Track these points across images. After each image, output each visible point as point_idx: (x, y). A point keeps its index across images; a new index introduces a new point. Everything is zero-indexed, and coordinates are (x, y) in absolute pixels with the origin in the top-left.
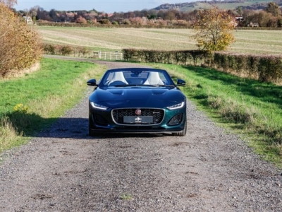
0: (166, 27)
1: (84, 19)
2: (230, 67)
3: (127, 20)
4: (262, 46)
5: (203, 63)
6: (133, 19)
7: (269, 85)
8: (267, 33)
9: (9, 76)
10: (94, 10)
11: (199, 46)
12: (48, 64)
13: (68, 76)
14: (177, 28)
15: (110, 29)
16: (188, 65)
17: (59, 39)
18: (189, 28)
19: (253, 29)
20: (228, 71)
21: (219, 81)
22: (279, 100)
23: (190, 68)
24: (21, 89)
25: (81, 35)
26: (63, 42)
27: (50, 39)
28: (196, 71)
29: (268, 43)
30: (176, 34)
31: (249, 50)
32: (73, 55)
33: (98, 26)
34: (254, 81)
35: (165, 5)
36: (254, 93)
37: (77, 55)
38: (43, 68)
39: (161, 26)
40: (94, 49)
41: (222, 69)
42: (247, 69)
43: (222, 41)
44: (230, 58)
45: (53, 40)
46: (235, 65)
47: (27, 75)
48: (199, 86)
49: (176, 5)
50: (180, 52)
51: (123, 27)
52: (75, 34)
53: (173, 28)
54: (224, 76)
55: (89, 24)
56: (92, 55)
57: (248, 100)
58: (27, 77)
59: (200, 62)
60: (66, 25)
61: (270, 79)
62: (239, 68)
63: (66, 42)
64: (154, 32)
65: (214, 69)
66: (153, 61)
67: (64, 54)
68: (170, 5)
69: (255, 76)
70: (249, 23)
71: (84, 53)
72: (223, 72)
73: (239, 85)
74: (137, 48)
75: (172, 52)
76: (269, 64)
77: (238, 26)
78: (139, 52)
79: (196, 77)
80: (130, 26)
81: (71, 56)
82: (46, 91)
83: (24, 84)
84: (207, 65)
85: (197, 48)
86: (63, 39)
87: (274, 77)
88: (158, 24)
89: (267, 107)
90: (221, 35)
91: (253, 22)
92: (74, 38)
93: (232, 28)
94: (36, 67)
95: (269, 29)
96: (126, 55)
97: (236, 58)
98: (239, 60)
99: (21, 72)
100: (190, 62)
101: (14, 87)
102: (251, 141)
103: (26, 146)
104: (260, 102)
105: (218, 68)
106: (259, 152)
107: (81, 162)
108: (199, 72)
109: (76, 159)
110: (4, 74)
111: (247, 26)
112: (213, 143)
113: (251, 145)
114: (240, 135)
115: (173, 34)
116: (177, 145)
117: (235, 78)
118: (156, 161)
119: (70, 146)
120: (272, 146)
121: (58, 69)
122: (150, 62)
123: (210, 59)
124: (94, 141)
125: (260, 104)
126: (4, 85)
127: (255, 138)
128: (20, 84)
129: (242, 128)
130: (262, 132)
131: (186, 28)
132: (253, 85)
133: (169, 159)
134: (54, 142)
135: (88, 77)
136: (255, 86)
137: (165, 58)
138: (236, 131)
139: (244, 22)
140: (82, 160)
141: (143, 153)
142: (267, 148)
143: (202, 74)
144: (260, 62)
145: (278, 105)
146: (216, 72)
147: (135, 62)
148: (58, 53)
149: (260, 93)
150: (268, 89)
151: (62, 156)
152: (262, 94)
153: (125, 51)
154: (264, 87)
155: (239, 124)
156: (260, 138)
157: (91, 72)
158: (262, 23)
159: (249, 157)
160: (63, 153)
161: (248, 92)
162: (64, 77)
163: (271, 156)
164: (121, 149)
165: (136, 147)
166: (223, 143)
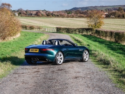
0: (75, 18)
1: (40, 14)
2: (102, 36)
3: (59, 14)
4: (116, 26)
5: (91, 33)
6: (61, 14)
7: (119, 45)
8: (118, 20)
9: (6, 39)
10: (45, 10)
11: (89, 26)
12: (24, 34)
13: (32, 40)
14: (80, 18)
15: (51, 18)
17: (29, 23)
18: (85, 18)
19: (112, 18)
20: (101, 37)
21: (98, 43)
22: (124, 52)
23: (85, 36)
24: (10, 47)
25: (39, 21)
27: (25, 23)
28: (88, 37)
29: (119, 25)
30: (79, 20)
31: (110, 28)
33: (46, 17)
34: (113, 42)
35: (75, 8)
36: (113, 49)
37: (36, 30)
38: (22, 36)
40: (44, 27)
41: (99, 37)
42: (109, 37)
43: (99, 24)
44: (102, 32)
45: (27, 23)
46: (104, 35)
47: (14, 39)
48: (88, 45)
49: (80, 8)
50: (81, 29)
51: (57, 17)
52: (36, 20)
53: (78, 18)
54: (100, 40)
55: (42, 16)
56: (43, 30)
57: (110, 52)
58: (14, 40)
60: (32, 17)
61: (119, 41)
62: (106, 36)
63: (32, 24)
65: (95, 36)
66: (69, 33)
67: (31, 29)
69: (113, 40)
71: (40, 29)
72: (99, 38)
73: (106, 44)
74: (62, 27)
75: (77, 29)
76: (119, 35)
77: (106, 17)
79: (87, 40)
80: (60, 17)
81: (34, 30)
82: (21, 47)
85: (88, 27)
86: (31, 23)
87: (122, 41)
88: (72, 16)
89: (119, 56)
90: (98, 21)
91: (112, 15)
92: (36, 22)
93: (103, 18)
94: (18, 35)
95: (119, 19)
96: (58, 30)
98: (106, 32)
99: (12, 38)
100: (85, 33)
101: (7, 45)
102: (111, 76)
103: (6, 78)
104: (115, 53)
105: (97, 36)
106: (115, 82)
107: (30, 88)
108: (89, 38)
109: (28, 86)
110: (4, 39)
111: (109, 17)
112: (93, 76)
113: (111, 78)
114: (106, 72)
115: (78, 20)
116: (76, 78)
117: (104, 41)
118: (65, 88)
119: (26, 78)
120: (121, 79)
121: (28, 36)
122: (68, 33)
123: (94, 32)
124: (38, 75)
125: (115, 55)
126: (3, 44)
127: (113, 73)
128: (10, 44)
129: (107, 68)
130: (116, 71)
131: (84, 18)
132: (112, 44)
133: (72, 87)
134: (19, 76)
135: (40, 40)
136: (113, 45)
137: (74, 31)
138: (104, 69)
139: (109, 15)
140: (30, 87)
141: (60, 83)
142: (119, 80)
143: (90, 39)
144: (115, 34)
145: (123, 55)
146: (96, 38)
147: (61, 33)
148: (28, 29)
149: (115, 49)
150: (119, 47)
151: (21, 84)
152: (116, 49)
153: (57, 28)
154: (117, 46)
155: (106, 66)
156: (115, 74)
157: (42, 38)
158: (116, 16)
159: (110, 85)
160: (22, 82)
161: (110, 49)
162: (30, 41)
163: (120, 85)
164: (50, 80)
165: (57, 79)
166: (98, 77)
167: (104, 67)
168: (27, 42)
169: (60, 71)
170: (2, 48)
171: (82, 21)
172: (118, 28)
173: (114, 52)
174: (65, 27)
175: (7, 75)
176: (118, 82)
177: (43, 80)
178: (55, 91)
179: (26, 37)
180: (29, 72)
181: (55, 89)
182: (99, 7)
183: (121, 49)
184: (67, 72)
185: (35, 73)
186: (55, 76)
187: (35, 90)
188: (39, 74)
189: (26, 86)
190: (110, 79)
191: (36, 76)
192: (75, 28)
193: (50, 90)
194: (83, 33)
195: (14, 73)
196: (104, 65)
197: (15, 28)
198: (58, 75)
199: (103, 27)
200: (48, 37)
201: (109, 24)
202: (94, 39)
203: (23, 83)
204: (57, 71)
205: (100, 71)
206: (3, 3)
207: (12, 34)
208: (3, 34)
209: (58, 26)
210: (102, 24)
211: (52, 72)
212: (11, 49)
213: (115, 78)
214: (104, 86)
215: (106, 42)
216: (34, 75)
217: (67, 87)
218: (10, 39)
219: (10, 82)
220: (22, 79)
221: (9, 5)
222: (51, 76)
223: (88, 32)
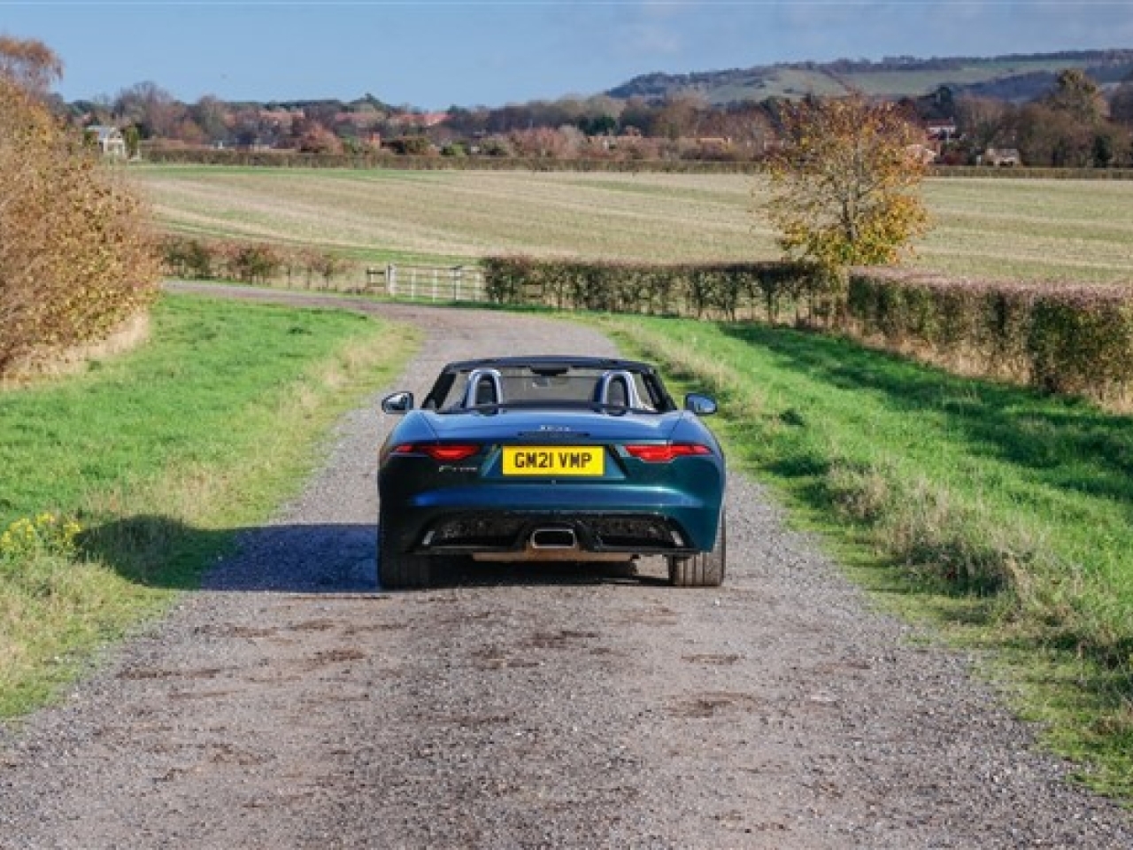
0: (655, 168)
1: (330, 136)
2: (911, 331)
3: (501, 140)
4: (1036, 242)
5: (804, 312)
6: (524, 136)
7: (1077, 413)
8: (1052, 190)
9: (24, 371)
10: (370, 100)
11: (785, 245)
12: (180, 321)
13: (263, 372)
14: (697, 170)
15: (434, 176)
16: (744, 321)
17: (228, 215)
18: (746, 170)
19: (997, 174)
20: (905, 347)
21: (879, 393)
22: (1123, 479)
23: (750, 333)
24: (64, 433)
25: (317, 198)
26: (248, 227)
27: (194, 217)
28: (777, 349)
29: (1060, 231)
30: (694, 193)
31: (984, 261)
32: (285, 279)
33: (385, 163)
34: (1009, 392)
35: (651, 79)
36: (1018, 451)
37: (299, 281)
38: (163, 334)
39: (634, 161)
40: (371, 254)
41: (879, 340)
42: (982, 341)
43: (879, 226)
44: (911, 296)
45: (207, 220)
46: (933, 325)
47: (94, 365)
48: (790, 418)
49: (696, 78)
50: (713, 269)
51: (485, 165)
52: (292, 193)
53: (682, 170)
54: (890, 369)
55: (352, 157)
56: (361, 281)
57: (994, 482)
58: (94, 377)
59: (792, 309)
60: (258, 160)
61: (1074, 383)
62: (948, 338)
63: (257, 229)
64: (605, 185)
65: (847, 337)
66: (603, 307)
67: (246, 278)
68: (671, 79)
69: (1016, 370)
70: (982, 152)
71: (328, 273)
72: (882, 352)
73: (952, 409)
74: (540, 253)
75: (680, 270)
76: (1074, 326)
77: (937, 162)
78: (547, 268)
79: (776, 375)
80: (513, 164)
81: (279, 287)
82: (167, 440)
83: (76, 410)
84: (819, 321)
85: (777, 255)
86: (244, 216)
87: (1097, 378)
88: (622, 156)
89: (1079, 516)
90: (872, 202)
91: (999, 147)
92: (292, 211)
93: (920, 169)
94: (134, 331)
95: (1062, 176)
96: (497, 283)
97: (936, 295)
98: (949, 303)
99: (71, 353)
100: (750, 309)
101: (38, 422)
102: (1023, 688)
103: (54, 719)
104: (1047, 491)
105: (865, 332)
106: (1065, 746)
108: (789, 352)
109: (268, 785)
111: (972, 161)
112: (862, 696)
113: (1026, 708)
115: (683, 193)
116: (706, 707)
117: (935, 377)
118: (619, 797)
119: (246, 713)
121: (223, 342)
122: (594, 309)
123: (832, 298)
124: (349, 689)
125: (1047, 501)
128: (62, 410)
129: (979, 620)
130: (1068, 643)
132: (1011, 410)
133: (673, 787)
135: (341, 377)
136: (1021, 415)
137: (652, 290)
138: (957, 632)
139: (963, 146)
140: (292, 791)
142: (1099, 728)
143: (802, 362)
145: (1121, 508)
146: (858, 349)
147: (533, 309)
148: (225, 272)
149: (1043, 451)
150: (1073, 430)
151: (203, 768)
152: (1051, 454)
153: (494, 266)
154: (1058, 421)
155: (969, 602)
156: (1063, 671)
159: (1023, 775)
160: (213, 752)
161: (995, 447)
162: (244, 380)
163: (1119, 767)
164: (467, 733)
165: (533, 720)
166: (907, 700)
167: (950, 616)
168: (224, 395)
169: (555, 654)
171: (716, 196)
172: (1055, 261)
173: (1032, 480)
174: (571, 254)
175: (61, 687)
176: (1098, 747)
177: (406, 728)
178: (522, 826)
179: (203, 344)
180: (265, 662)
181: (523, 810)
182: (878, 68)
183: (1094, 448)
184: (620, 662)
185: (322, 673)
186: (506, 689)
187: (341, 815)
188: (356, 674)
189: (252, 786)
190: (1016, 719)
191: (336, 693)
192: (662, 262)
193: (482, 813)
194: (732, 306)
195: (124, 674)
196: (952, 595)
197: (102, 267)
198: (539, 685)
199: (918, 249)
200: (410, 345)
201: (967, 222)
202: (836, 364)
203: (217, 759)
204: (522, 645)
205: (924, 652)
207: (76, 321)
209: (498, 250)
210: (911, 228)
211: (479, 660)
212: (74, 460)
213: (1060, 705)
214: (970, 780)
215: (950, 390)
216: (312, 683)
217: (633, 793)
219: (104, 751)
220: (211, 722)
221: (37, 55)
222: (472, 694)
223: (782, 300)
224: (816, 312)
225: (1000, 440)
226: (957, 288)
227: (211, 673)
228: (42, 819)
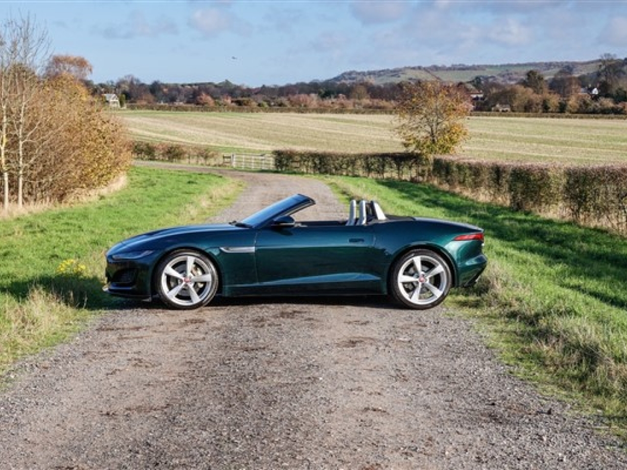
0: (351, 112)
1: (209, 98)
2: (460, 183)
3: (284, 100)
4: (516, 145)
5: (414, 175)
6: (294, 98)
7: (529, 218)
8: (524, 122)
10: (227, 82)
11: (406, 145)
12: (141, 178)
13: (174, 200)
14: (370, 113)
15: (254, 115)
16: (388, 179)
17: (164, 132)
18: (391, 113)
19: (500, 115)
20: (458, 189)
21: (443, 209)
22: (546, 246)
23: (390, 184)
24: (85, 227)
25: (203, 125)
26: (172, 138)
27: (149, 133)
28: (401, 191)
29: (527, 140)
30: (367, 123)
31: (494, 153)
32: (187, 161)
33: (233, 110)
34: (502, 209)
35: (350, 73)
36: (502, 234)
37: (193, 161)
38: (133, 184)
39: (342, 110)
40: (225, 149)
41: (446, 187)
42: (490, 187)
43: (447, 137)
44: (460, 167)
45: (155, 135)
46: (469, 180)
47: (102, 198)
49: (370, 73)
50: (374, 156)
51: (277, 111)
52: (192, 123)
53: (363, 113)
54: (450, 199)
55: (218, 107)
56: (220, 161)
58: (101, 203)
59: (408, 174)
60: (177, 109)
61: (529, 205)
62: (476, 185)
63: (176, 138)
65: (433, 186)
66: (326, 172)
67: (171, 159)
69: (504, 199)
70: (494, 106)
71: (206, 157)
72: (448, 192)
73: (475, 216)
74: (299, 149)
75: (360, 156)
76: (529, 180)
77: (474, 110)
78: (302, 155)
79: (400, 202)
80: (289, 110)
81: (184, 163)
83: (91, 216)
84: (421, 179)
85: (402, 150)
86: (171, 133)
87: (538, 202)
88: (337, 107)
89: (525, 262)
90: (444, 126)
91: (501, 104)
92: (191, 131)
93: (465, 112)
94: (120, 183)
95: (528, 116)
96: (280, 162)
97: (470, 167)
98: (476, 170)
99: (92, 192)
100: (390, 173)
101: (74, 222)
102: (492, 334)
103: (67, 348)
104: (511, 251)
105: (440, 184)
106: (508, 359)
107: (163, 383)
108: (407, 192)
109: (156, 376)
110: (61, 197)
111: (490, 110)
112: (422, 338)
113: (492, 343)
114: (473, 322)
115: (362, 123)
116: (353, 343)
117: (469, 203)
118: (309, 381)
119: (150, 346)
120: (532, 345)
121: (158, 187)
122: (321, 173)
123: (426, 168)
124: (197, 336)
125: (512, 256)
126: (57, 218)
127: (500, 327)
128: (85, 217)
129: (476, 305)
130: (513, 315)
131: (386, 113)
132: (501, 217)
133: (334, 377)
134: (121, 338)
135: (209, 202)
136: (504, 219)
137: (348, 166)
138: (467, 311)
139: (486, 103)
140: (167, 379)
141: (286, 362)
142: (523, 351)
143: (412, 196)
144: (511, 175)
145: (543, 258)
146: (437, 191)
147: (295, 173)
148: (161, 157)
149: (512, 234)
150: (526, 225)
151: (129, 369)
152: (516, 236)
153: (279, 154)
154: (520, 221)
155: (472, 298)
156: (511, 327)
157: (214, 193)
158: (515, 104)
159: (488, 371)
160: (134, 362)
161: (491, 232)
162: (166, 203)
163: (529, 368)
164: (246, 354)
165: (275, 349)
166: (440, 339)
167: (464, 304)
168: (156, 210)
169: (289, 320)
170: (54, 233)
171: (377, 124)
172: (524, 153)
173: (507, 246)
174: (313, 149)
175: (72, 335)
176: (521, 360)
177: (220, 352)
178: (265, 394)
179: (150, 188)
180: (162, 324)
181: (266, 387)
182: (449, 69)
183: (535, 233)
184: (317, 324)
185: (186, 329)
186: (266, 336)
188: (201, 329)
189: (150, 376)
190: (487, 348)
191: (191, 337)
192: (352, 153)
193: (248, 388)
194: (383, 172)
195: (100, 329)
196: (467, 295)
197: (105, 155)
198: (281, 333)
199: (464, 148)
200: (240, 189)
201: (487, 136)
202: (426, 197)
203: (135, 365)
204: (276, 317)
205: (451, 319)
206: (56, 54)
207: (94, 178)
208: (58, 176)
209: (281, 147)
210: (461, 138)
211: (256, 323)
212: (87, 238)
213: (507, 342)
214: (464, 373)
215: (476, 209)
216: (181, 333)
218: (84, 199)
219: (86, 362)
220: (135, 349)
221: (81, 63)
222: (251, 337)
223: (405, 169)
224: (419, 174)
225: (494, 229)
226: (479, 164)
227: (137, 329)
228: (56, 390)
